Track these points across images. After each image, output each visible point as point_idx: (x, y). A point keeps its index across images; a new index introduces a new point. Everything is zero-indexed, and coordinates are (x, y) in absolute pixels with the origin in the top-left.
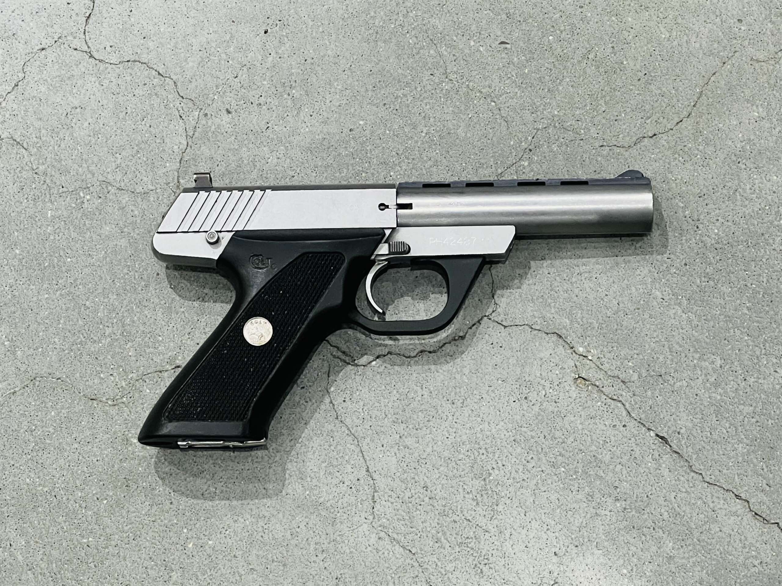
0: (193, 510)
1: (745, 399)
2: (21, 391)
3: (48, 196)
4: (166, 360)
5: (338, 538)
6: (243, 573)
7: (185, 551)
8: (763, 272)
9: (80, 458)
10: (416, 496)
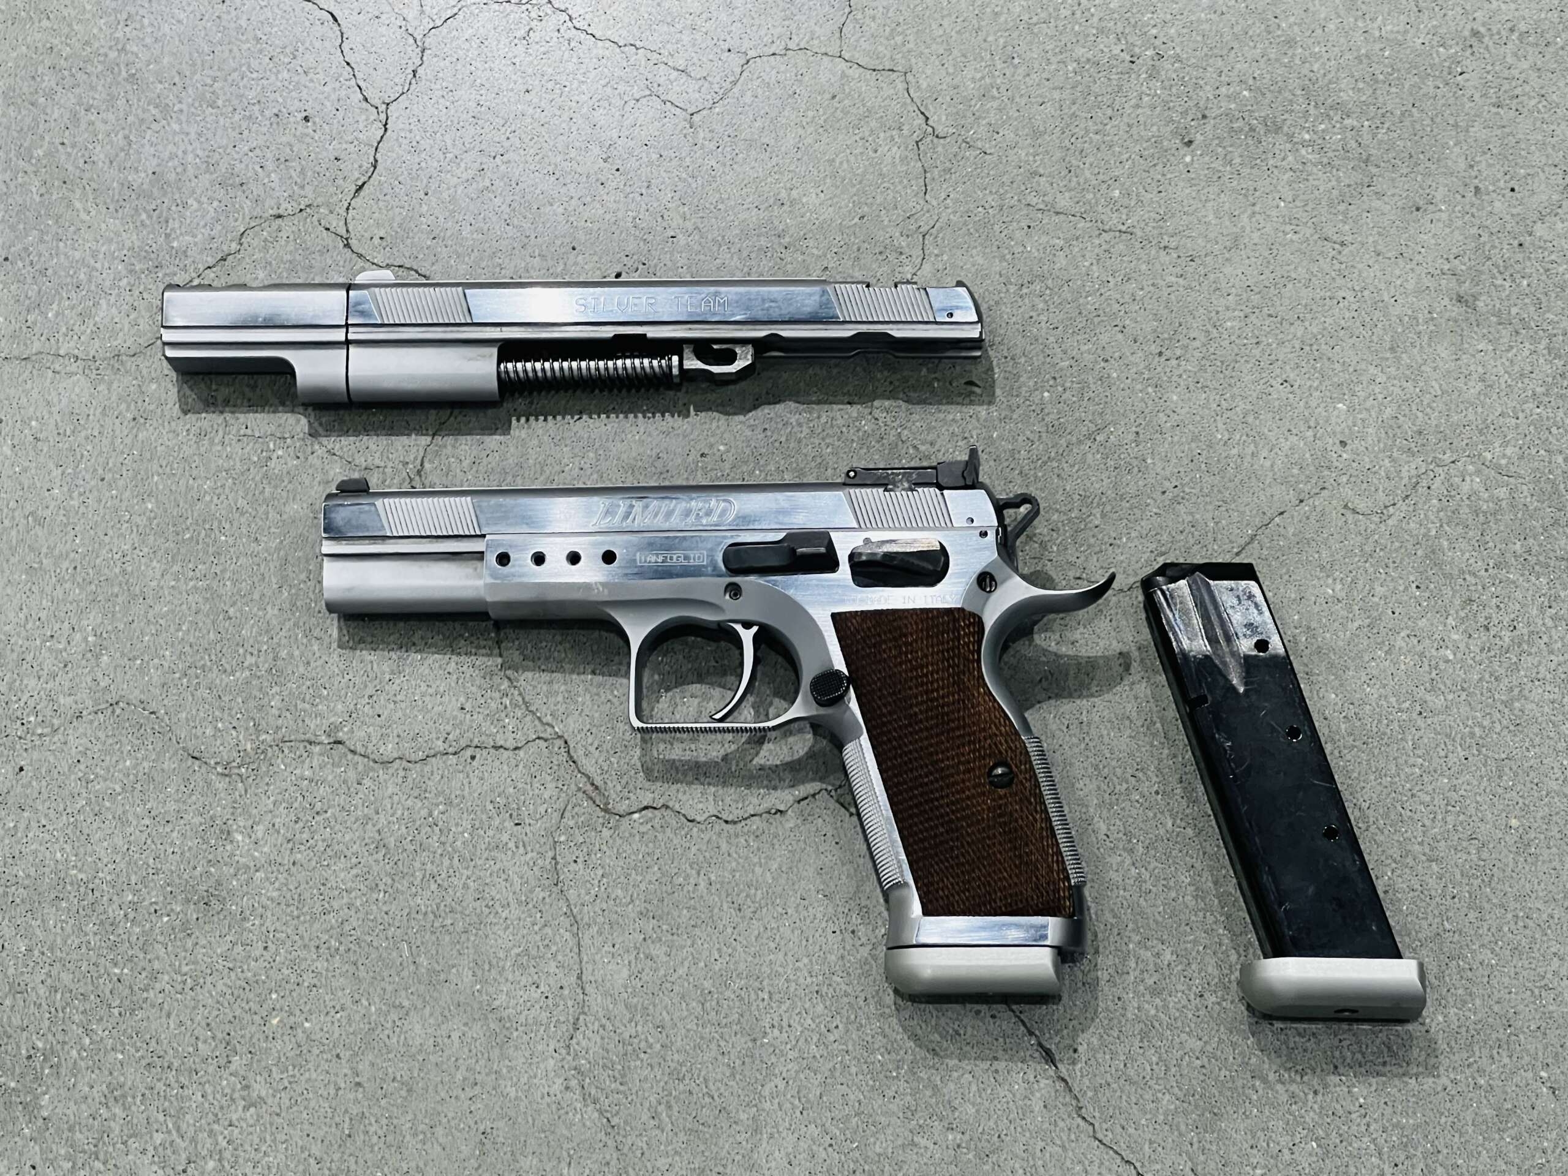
0: (296, 967)
1: (1193, 1025)
2: (91, 717)
3: (221, 433)
4: (324, 728)
5: (504, 1071)
6: (343, 1085)
7: (265, 1029)
9: (149, 842)
10: (643, 1037)
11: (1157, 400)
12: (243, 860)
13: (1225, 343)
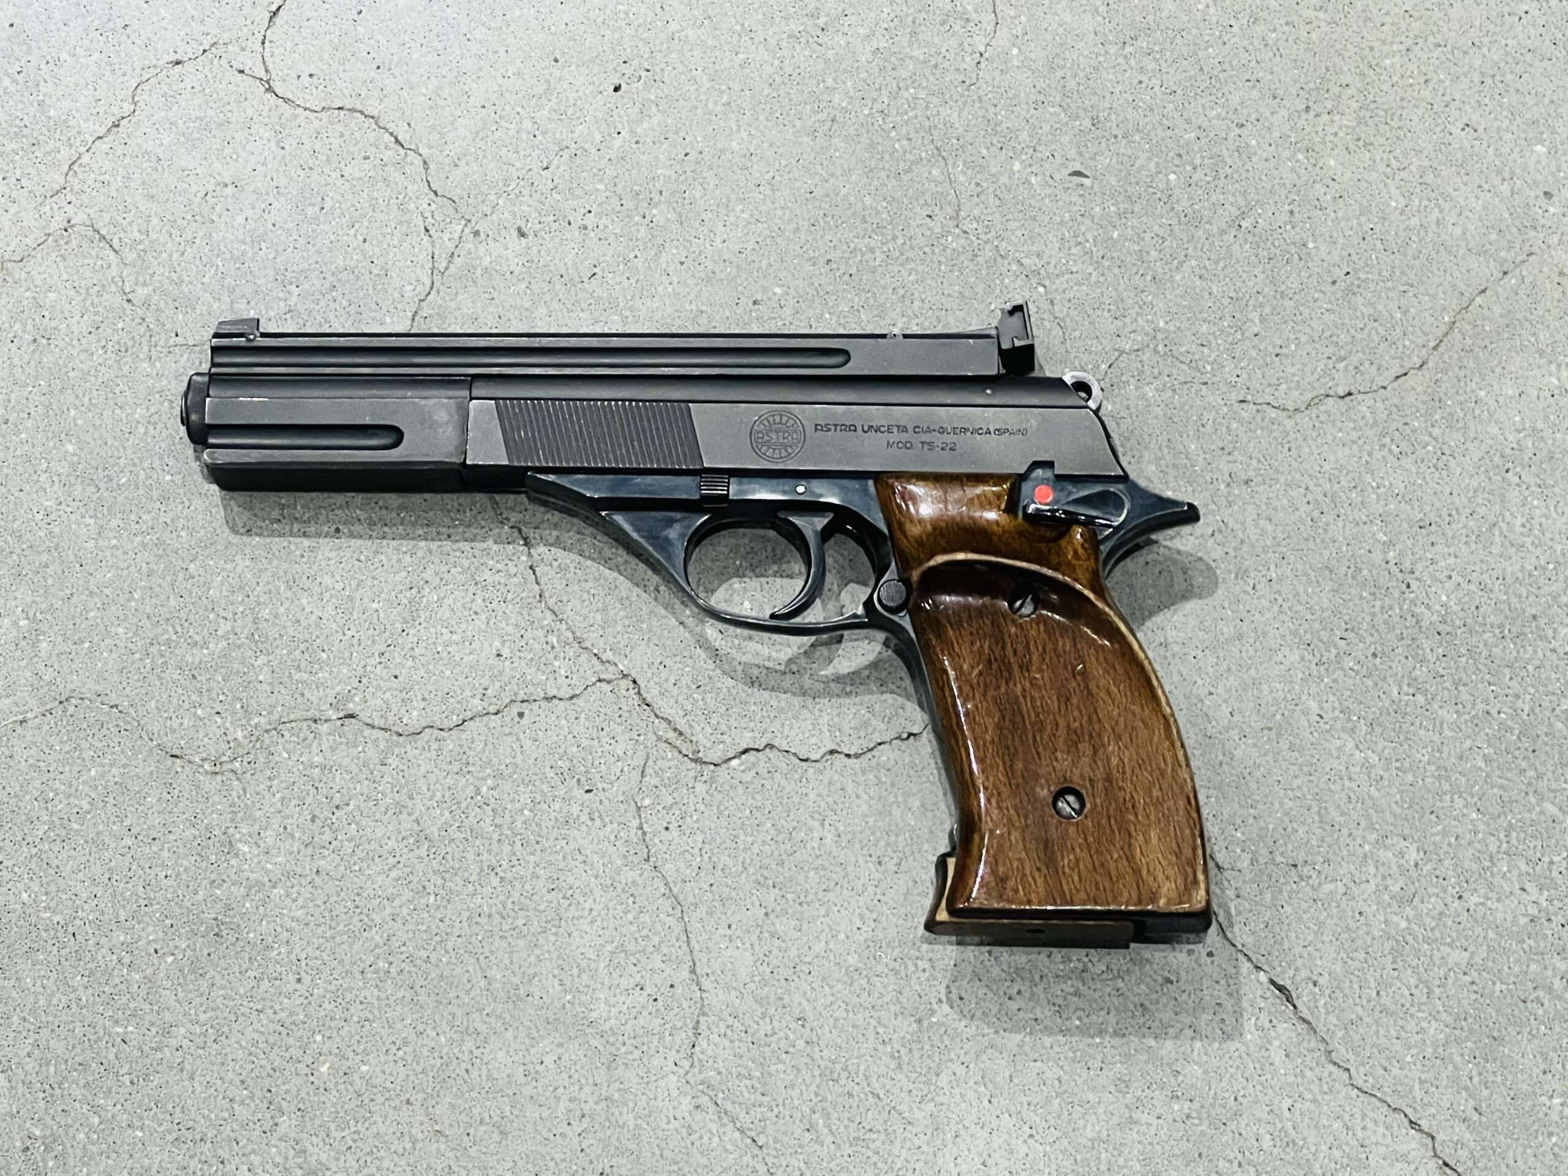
0: (340, 1000)
1: (1454, 935)
2: (37, 721)
3: (146, 349)
4: (330, 700)
6: (420, 1136)
7: (312, 1079)
8: (1526, 692)
9: (134, 867)
10: (782, 1034)
11: (1310, 168)
12: (252, 876)
13: (1386, 87)
